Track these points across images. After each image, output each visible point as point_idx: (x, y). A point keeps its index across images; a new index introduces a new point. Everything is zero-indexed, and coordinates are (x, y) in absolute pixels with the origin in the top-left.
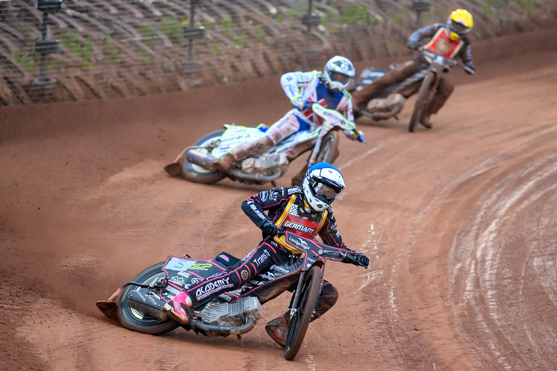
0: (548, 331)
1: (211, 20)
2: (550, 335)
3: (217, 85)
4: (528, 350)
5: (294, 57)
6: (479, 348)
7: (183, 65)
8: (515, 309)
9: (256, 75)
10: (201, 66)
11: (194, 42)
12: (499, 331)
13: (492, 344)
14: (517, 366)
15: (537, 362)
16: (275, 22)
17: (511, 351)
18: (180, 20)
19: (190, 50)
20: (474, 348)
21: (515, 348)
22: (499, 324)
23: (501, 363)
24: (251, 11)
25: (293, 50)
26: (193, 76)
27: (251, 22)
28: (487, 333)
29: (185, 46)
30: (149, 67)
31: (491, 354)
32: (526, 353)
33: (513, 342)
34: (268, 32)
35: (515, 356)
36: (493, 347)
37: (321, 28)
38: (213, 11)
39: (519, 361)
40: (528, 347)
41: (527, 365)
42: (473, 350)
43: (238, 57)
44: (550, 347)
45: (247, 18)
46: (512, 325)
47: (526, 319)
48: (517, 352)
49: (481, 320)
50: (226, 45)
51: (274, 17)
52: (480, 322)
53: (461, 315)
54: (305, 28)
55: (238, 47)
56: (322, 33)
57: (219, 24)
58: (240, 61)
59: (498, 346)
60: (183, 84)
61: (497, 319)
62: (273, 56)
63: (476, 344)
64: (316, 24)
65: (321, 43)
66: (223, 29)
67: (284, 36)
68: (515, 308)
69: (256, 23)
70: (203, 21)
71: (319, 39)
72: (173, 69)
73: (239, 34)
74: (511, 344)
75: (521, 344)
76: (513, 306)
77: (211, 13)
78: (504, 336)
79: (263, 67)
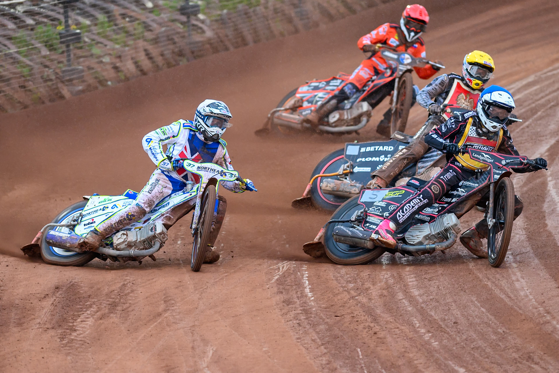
0: (472, 301)
1: (87, 22)
2: (475, 306)
3: (100, 88)
4: (454, 323)
5: (176, 50)
6: (403, 328)
7: (64, 72)
8: (435, 283)
9: (139, 73)
10: (83, 71)
11: (71, 47)
12: (422, 308)
13: (416, 322)
14: (445, 341)
15: (465, 334)
16: (152, 16)
17: (437, 326)
18: (56, 26)
19: (69, 56)
20: (398, 328)
21: (441, 323)
22: (421, 300)
23: (428, 340)
24: (126, 8)
25: (175, 43)
26: (75, 82)
27: (127, 19)
28: (409, 311)
29: (63, 52)
30: (28, 78)
31: (417, 332)
32: (452, 327)
33: (438, 317)
34: (147, 27)
35: (441, 331)
36: (418, 325)
37: (201, 16)
38: (87, 12)
39: (446, 335)
40: (454, 320)
41: (454, 339)
42: (397, 330)
43: (119, 57)
44: (476, 317)
45: (124, 16)
46: (434, 299)
47: (447, 291)
48: (443, 327)
49: (401, 298)
50: (106, 45)
51: (151, 11)
52: (401, 301)
53: (381, 295)
54: (184, 18)
55: (117, 46)
56: (203, 22)
57: (96, 25)
58: (121, 61)
59: (423, 323)
60: (65, 91)
61: (418, 295)
62: (154, 51)
63: (400, 324)
64: (195, 13)
65: (203, 32)
66: (101, 31)
67: (163, 29)
68: (434, 281)
69: (133, 19)
70: (78, 24)
71: (201, 28)
72: (53, 77)
73: (118, 34)
74: (436, 320)
75: (446, 318)
76: (433, 280)
77: (85, 14)
78: (427, 312)
79: (146, 64)
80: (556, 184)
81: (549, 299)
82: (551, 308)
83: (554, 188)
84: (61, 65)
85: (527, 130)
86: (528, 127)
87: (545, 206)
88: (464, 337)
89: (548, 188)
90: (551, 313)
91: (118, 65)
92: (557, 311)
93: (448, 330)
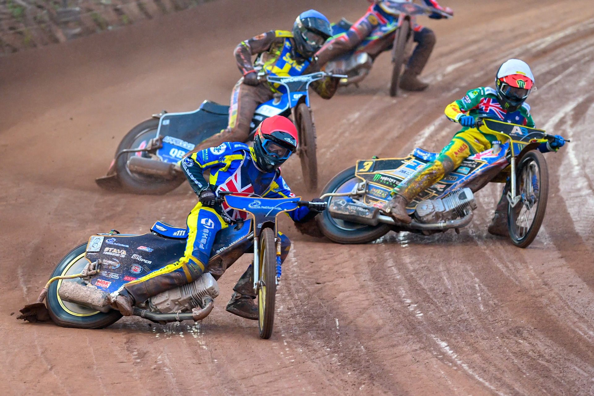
80: (576, 146)
81: (549, 270)
82: (549, 280)
83: (573, 150)
84: (57, 6)
85: (555, 86)
86: (556, 83)
87: (561, 168)
88: (452, 309)
89: (567, 150)
90: (549, 285)
91: (119, 6)
92: (556, 282)
93: (435, 300)
